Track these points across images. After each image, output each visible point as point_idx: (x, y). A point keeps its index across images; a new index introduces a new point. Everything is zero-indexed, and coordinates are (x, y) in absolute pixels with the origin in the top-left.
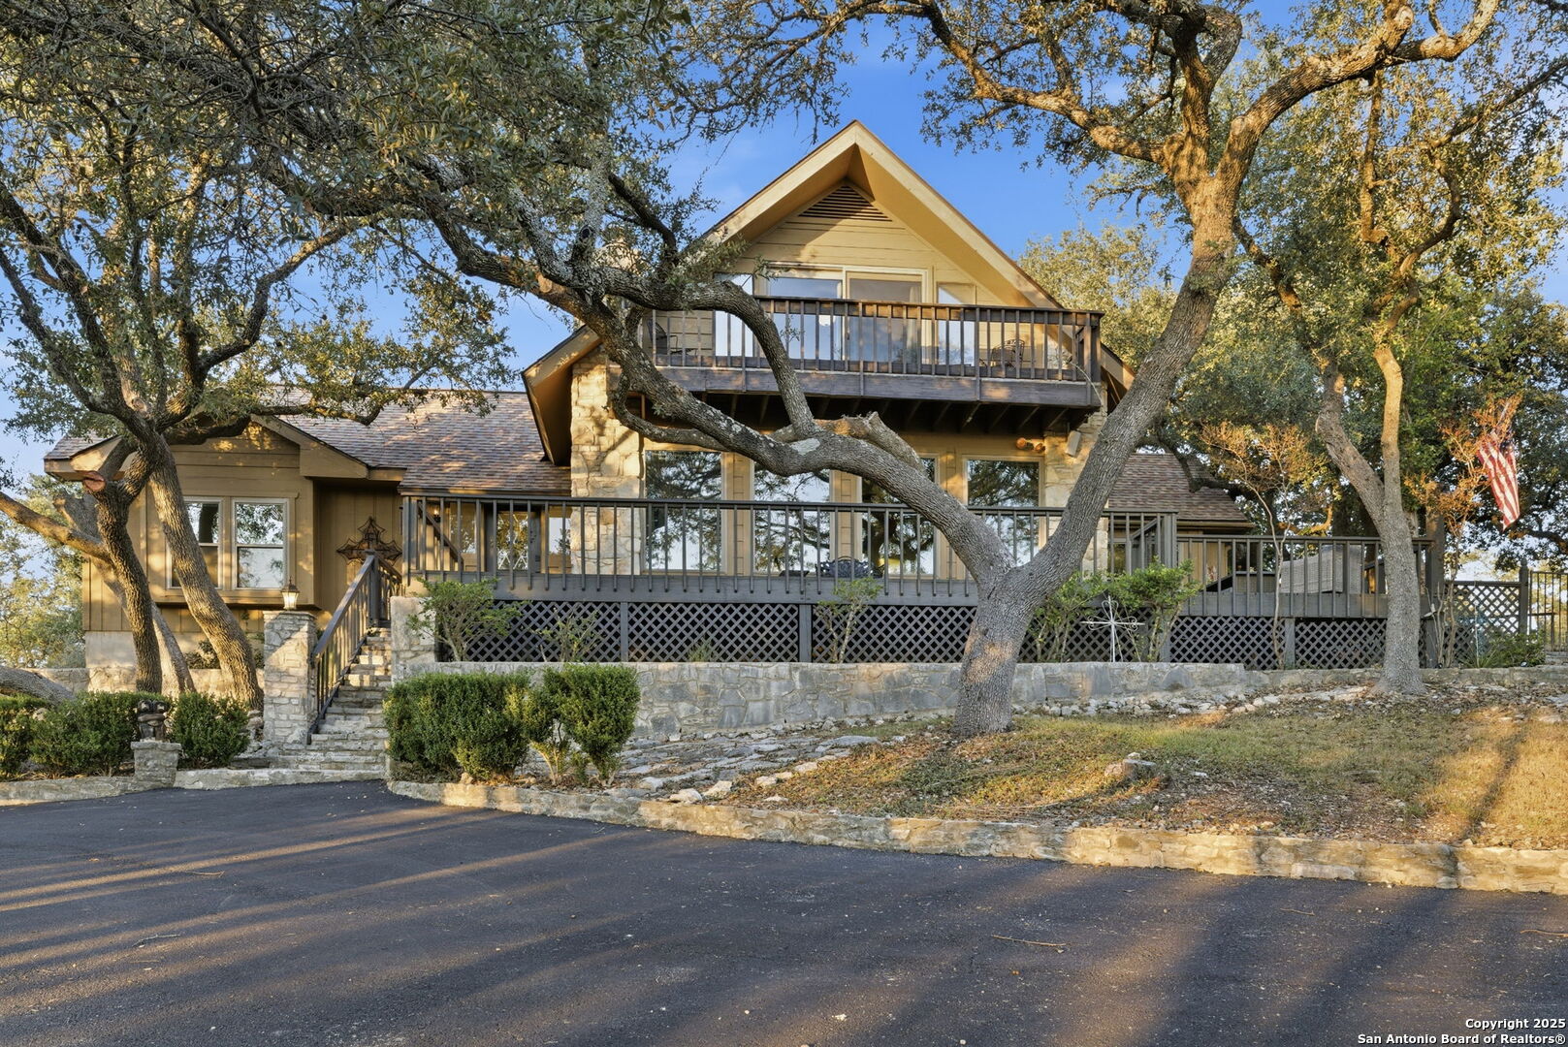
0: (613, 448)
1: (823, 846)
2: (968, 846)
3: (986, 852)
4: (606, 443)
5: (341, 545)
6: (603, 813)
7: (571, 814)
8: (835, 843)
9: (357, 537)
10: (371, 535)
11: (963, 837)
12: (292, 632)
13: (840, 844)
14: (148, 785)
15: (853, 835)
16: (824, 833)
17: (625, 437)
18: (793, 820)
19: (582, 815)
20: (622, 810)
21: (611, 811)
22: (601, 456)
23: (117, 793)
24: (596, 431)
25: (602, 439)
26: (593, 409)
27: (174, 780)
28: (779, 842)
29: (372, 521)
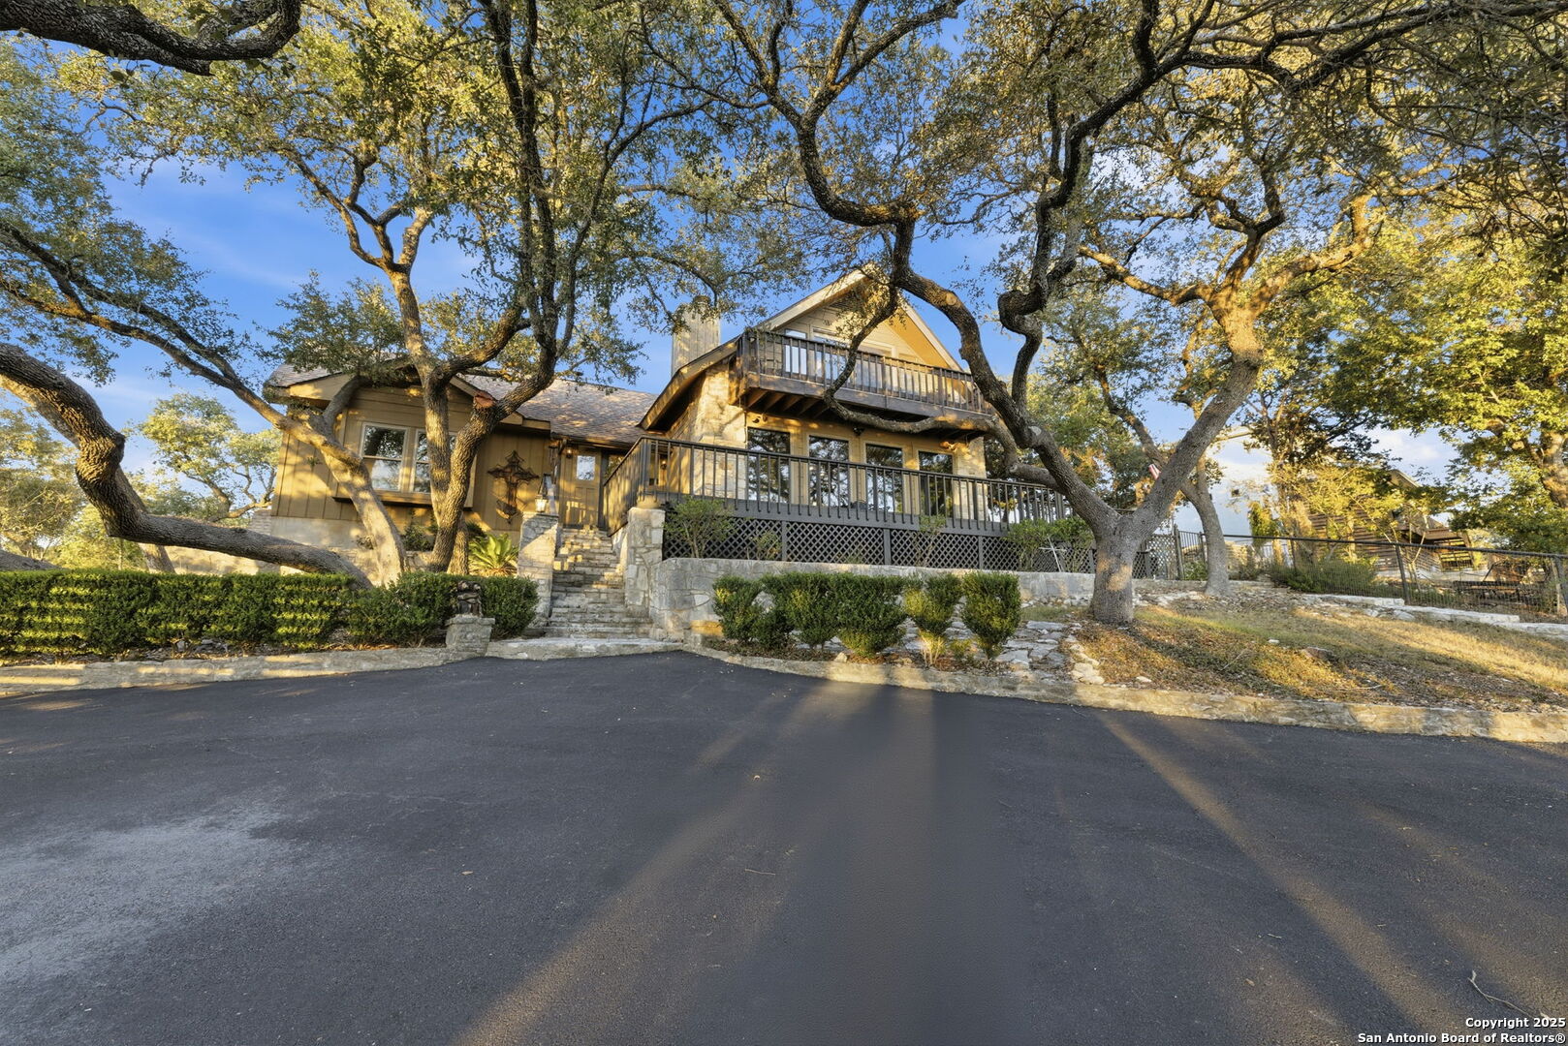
0: (729, 423)
1: (1288, 726)
2: (1425, 728)
3: (1440, 732)
4: (725, 419)
5: (491, 467)
6: (1035, 693)
7: (996, 693)
8: (1302, 724)
9: (504, 464)
10: (514, 463)
11: (1419, 720)
12: (545, 529)
13: (1308, 724)
14: (465, 655)
15: (1322, 717)
16: (1288, 715)
17: (737, 416)
18: (1255, 704)
19: (1009, 694)
20: (1054, 691)
21: (1043, 691)
22: (722, 427)
23: (440, 663)
24: (718, 411)
25: (722, 417)
26: (717, 398)
27: (486, 650)
28: (1243, 722)
29: (515, 453)
